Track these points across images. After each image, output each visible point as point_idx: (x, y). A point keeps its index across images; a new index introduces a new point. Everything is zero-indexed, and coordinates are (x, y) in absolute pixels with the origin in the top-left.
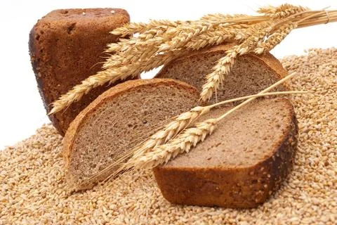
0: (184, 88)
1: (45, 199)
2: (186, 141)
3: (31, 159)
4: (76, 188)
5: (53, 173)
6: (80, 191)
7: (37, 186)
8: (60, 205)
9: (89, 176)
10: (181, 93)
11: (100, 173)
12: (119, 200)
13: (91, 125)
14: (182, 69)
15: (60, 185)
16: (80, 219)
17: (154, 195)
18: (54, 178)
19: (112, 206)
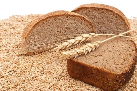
0: (87, 21)
1: (8, 54)
2: (86, 49)
3: (5, 31)
4: (24, 53)
5: (14, 41)
6: (26, 55)
7: (6, 45)
8: (15, 60)
9: (32, 49)
10: (85, 23)
11: (38, 50)
12: (44, 66)
13: (40, 26)
14: (86, 11)
15: (17, 49)
16: (24, 71)
17: (62, 69)
18: (14, 44)
19: (41, 69)
